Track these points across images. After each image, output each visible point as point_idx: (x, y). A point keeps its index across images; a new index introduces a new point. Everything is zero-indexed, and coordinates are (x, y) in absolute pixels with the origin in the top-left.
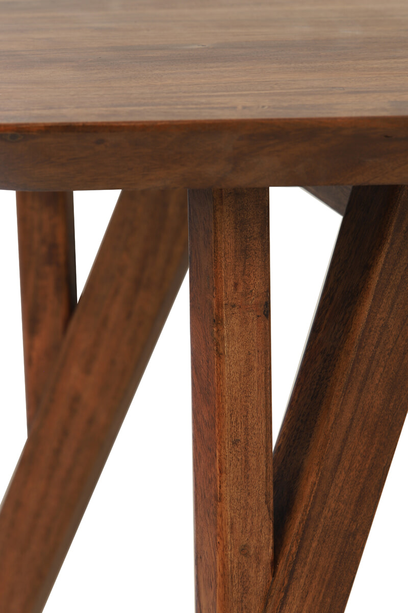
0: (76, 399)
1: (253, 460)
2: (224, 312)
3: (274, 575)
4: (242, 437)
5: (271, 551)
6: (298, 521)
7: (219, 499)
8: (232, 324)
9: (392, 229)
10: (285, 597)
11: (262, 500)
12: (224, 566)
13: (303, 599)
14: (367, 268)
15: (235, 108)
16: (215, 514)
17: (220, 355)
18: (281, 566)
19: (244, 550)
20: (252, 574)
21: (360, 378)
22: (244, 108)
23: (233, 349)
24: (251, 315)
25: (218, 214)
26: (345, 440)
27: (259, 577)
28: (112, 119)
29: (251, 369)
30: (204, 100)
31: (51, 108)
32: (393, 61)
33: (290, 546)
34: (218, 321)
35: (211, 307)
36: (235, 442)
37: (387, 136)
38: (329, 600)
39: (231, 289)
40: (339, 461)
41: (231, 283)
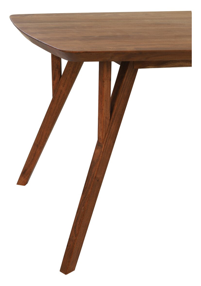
0: (61, 91)
1: (108, 103)
2: (105, 80)
3: (110, 121)
4: (106, 100)
5: (110, 118)
6: (114, 113)
7: (103, 109)
8: (106, 82)
9: (129, 67)
10: (112, 125)
11: (109, 109)
12: (103, 120)
13: (114, 125)
14: (125, 73)
15: (111, 49)
16: (102, 112)
17: (104, 87)
18: (111, 120)
19: (106, 118)
20: (107, 121)
21: (124, 90)
22: (112, 49)
23: (106, 86)
24: (108, 81)
25: (104, 65)
26: (121, 100)
27: (108, 122)
28: (93, 51)
29: (108, 89)
30: (105, 47)
31: (82, 48)
32: (129, 40)
33: (113, 117)
34: (104, 82)
35: (103, 79)
36: (105, 101)
37: (135, 54)
38: (118, 125)
39: (106, 77)
40: (120, 103)
41: (106, 76)
